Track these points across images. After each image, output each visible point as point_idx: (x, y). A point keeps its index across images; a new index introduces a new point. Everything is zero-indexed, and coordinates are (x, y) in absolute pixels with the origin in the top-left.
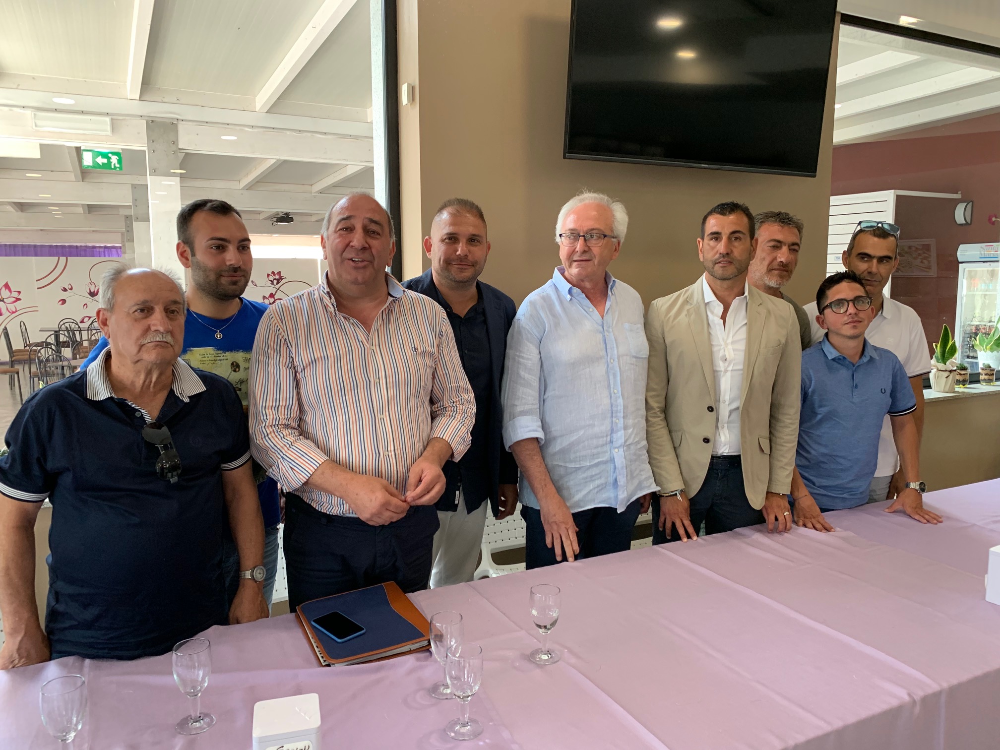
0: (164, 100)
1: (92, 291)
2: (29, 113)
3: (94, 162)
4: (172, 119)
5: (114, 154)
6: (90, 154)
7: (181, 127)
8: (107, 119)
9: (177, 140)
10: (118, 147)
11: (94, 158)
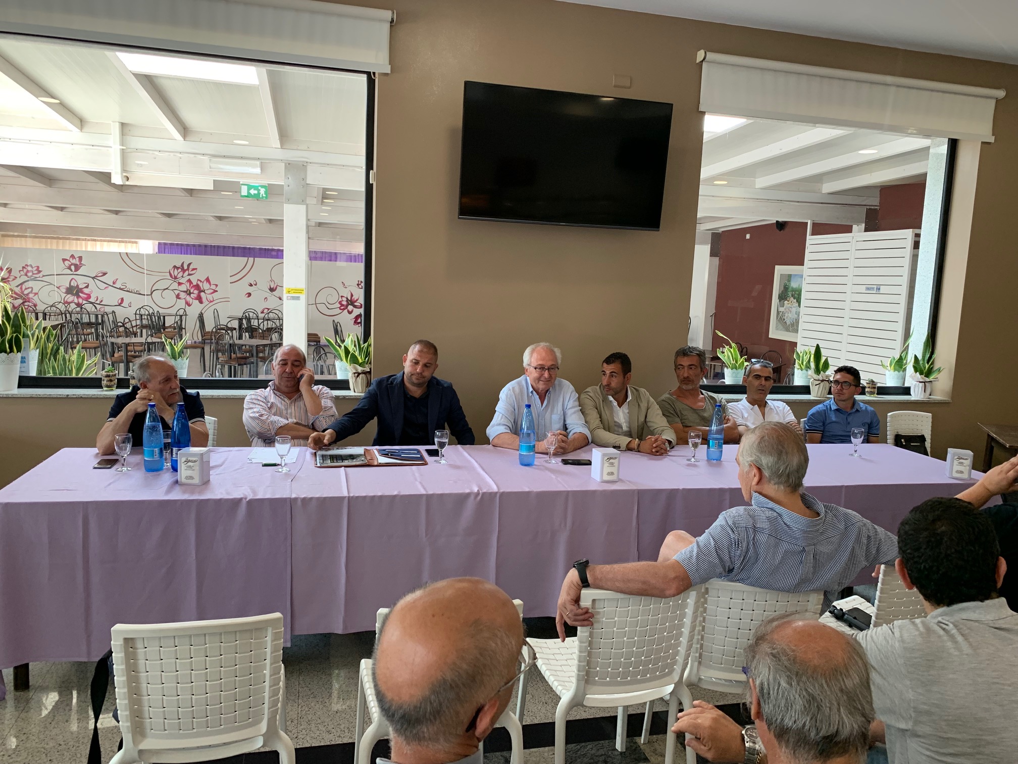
0: (299, 148)
1: (272, 287)
2: (206, 158)
3: (248, 192)
4: (303, 162)
5: (262, 186)
6: (246, 187)
7: (309, 168)
8: (258, 163)
9: (306, 177)
10: (265, 182)
11: (249, 190)
